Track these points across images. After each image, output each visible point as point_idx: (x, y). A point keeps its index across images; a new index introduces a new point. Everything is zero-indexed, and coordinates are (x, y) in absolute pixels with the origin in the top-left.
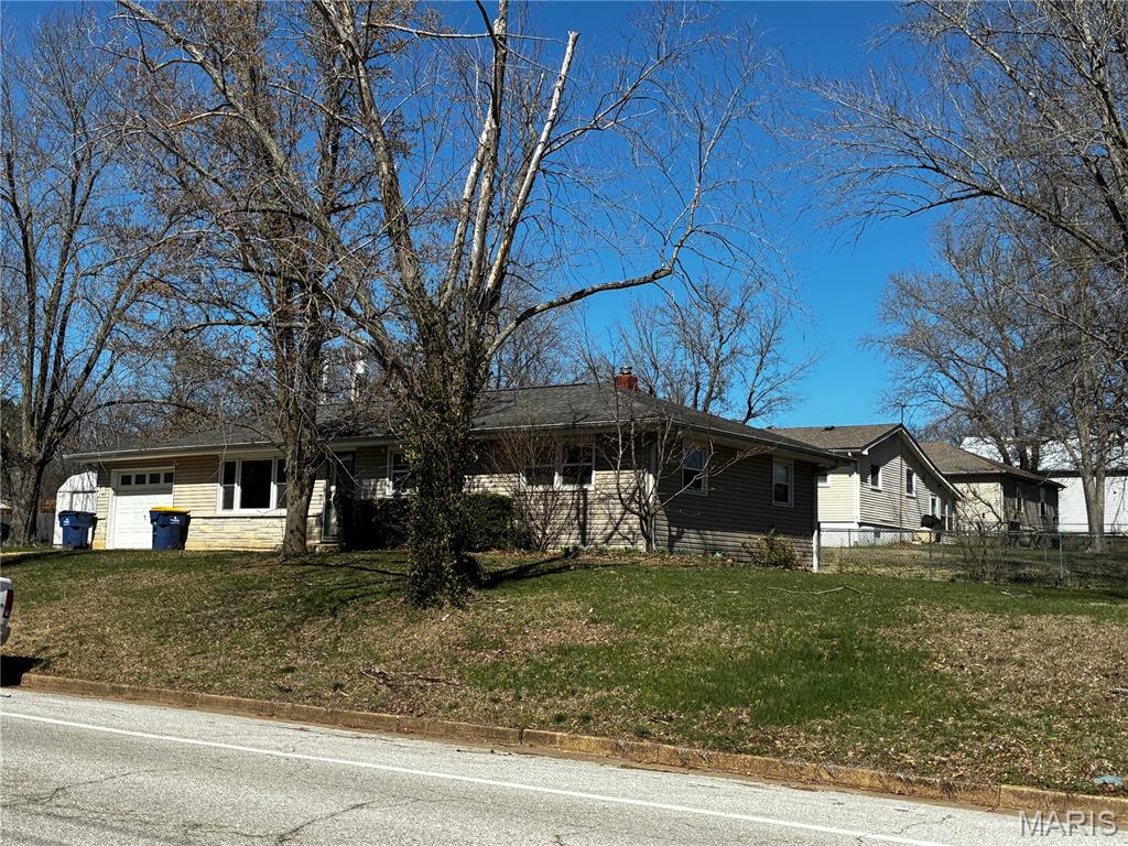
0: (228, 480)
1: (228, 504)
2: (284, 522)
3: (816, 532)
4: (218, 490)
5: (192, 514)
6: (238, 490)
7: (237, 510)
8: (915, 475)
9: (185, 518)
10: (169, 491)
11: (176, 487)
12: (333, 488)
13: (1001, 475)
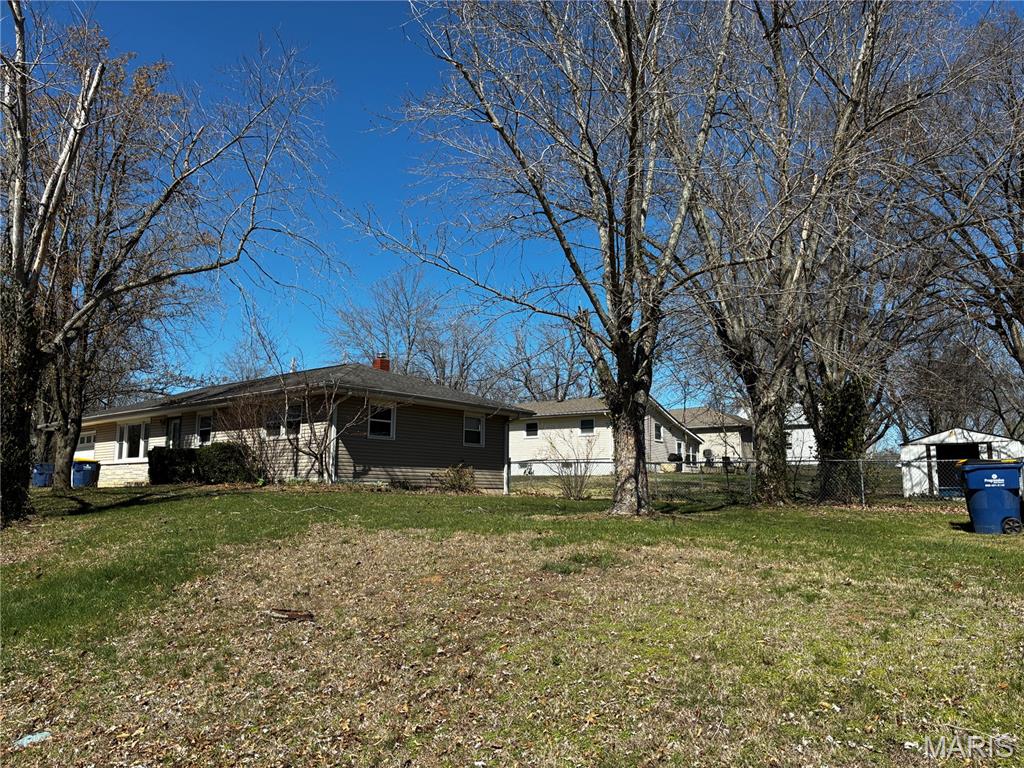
0: (121, 440)
1: (120, 456)
2: (147, 467)
3: (506, 466)
4: (115, 445)
5: (101, 463)
6: (125, 445)
7: (125, 459)
8: (662, 428)
9: (96, 466)
10: (92, 448)
11: (97, 445)
12: (171, 442)
13: (739, 427)
